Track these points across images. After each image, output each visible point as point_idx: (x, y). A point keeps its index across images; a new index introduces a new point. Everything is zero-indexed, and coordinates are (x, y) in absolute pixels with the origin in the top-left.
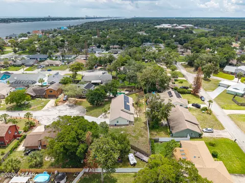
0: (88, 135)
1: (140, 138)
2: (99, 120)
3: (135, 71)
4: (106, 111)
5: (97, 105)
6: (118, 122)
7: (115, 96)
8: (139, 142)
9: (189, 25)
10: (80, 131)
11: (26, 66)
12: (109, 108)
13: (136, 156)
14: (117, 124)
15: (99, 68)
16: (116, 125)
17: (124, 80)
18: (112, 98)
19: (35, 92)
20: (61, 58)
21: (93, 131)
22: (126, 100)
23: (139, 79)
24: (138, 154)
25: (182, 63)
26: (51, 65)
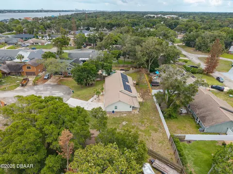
0: (65, 137)
1: (153, 133)
2: (89, 105)
3: (132, 45)
4: (98, 93)
5: (86, 85)
6: (116, 108)
7: (109, 75)
8: (153, 140)
9: (173, 16)
10: (48, 128)
11: (9, 44)
12: (103, 89)
13: (153, 168)
14: (115, 110)
15: (88, 47)
16: (113, 112)
17: (118, 57)
18: (106, 76)
19: (10, 69)
20: (48, 38)
21: (77, 127)
22: (125, 79)
23: (139, 54)
24: (157, 163)
25: (179, 44)
26: (36, 43)
